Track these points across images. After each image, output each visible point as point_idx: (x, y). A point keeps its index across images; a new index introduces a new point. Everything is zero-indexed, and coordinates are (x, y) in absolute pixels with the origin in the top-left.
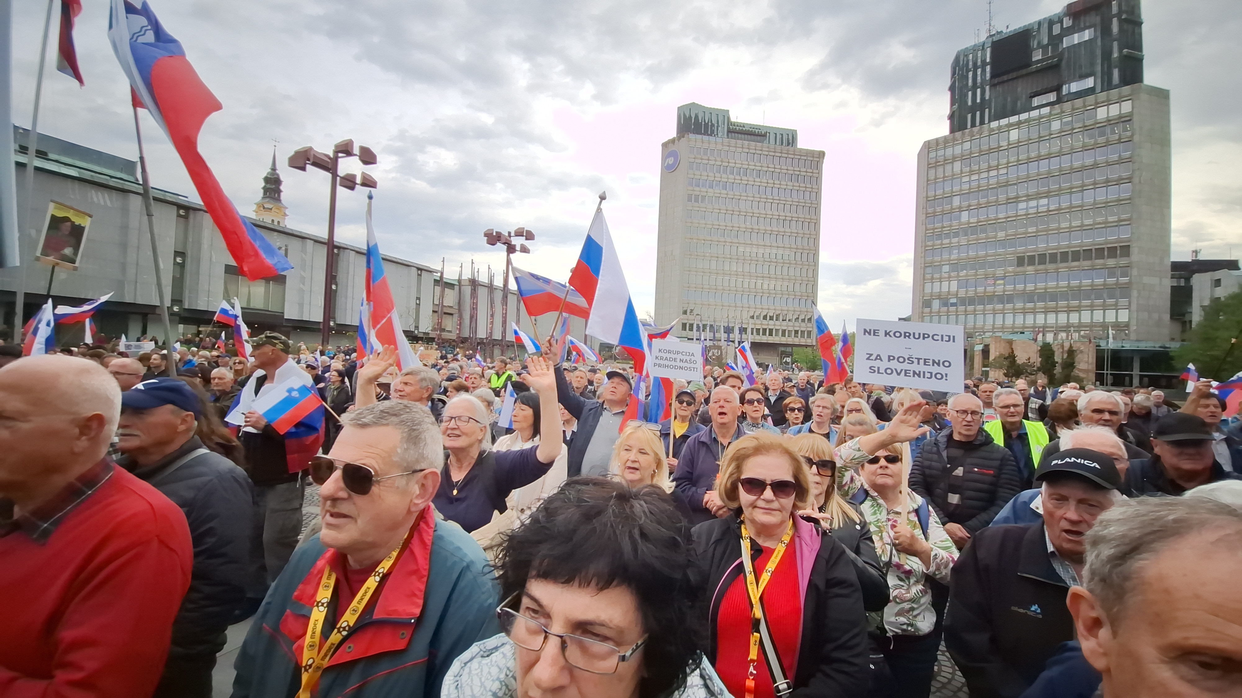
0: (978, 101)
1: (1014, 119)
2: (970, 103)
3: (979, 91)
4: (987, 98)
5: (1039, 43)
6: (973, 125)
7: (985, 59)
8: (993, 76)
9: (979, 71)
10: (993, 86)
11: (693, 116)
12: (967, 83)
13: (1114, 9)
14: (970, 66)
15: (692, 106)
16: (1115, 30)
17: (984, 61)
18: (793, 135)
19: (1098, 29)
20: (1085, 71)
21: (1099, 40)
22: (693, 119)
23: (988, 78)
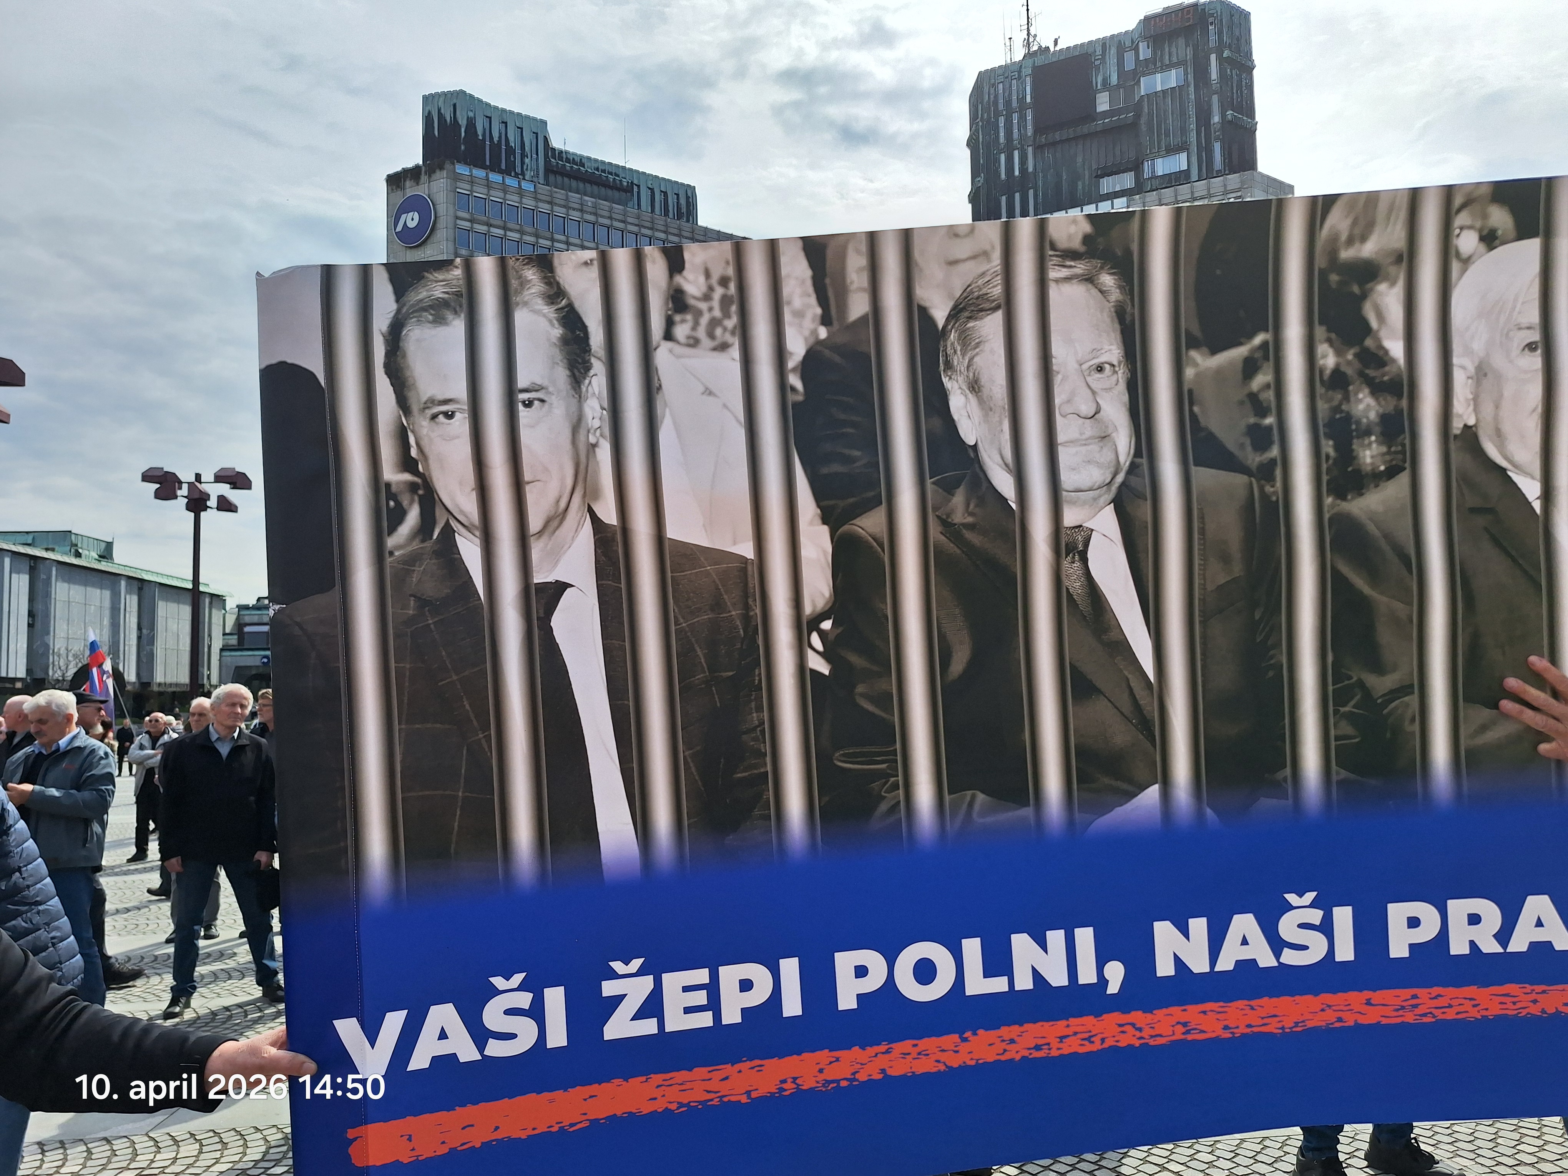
0: (1017, 173)
2: (1003, 176)
3: (1016, 153)
4: (1030, 169)
5: (1105, 82)
6: (1010, 214)
7: (1024, 97)
8: (1036, 131)
9: (1015, 116)
10: (1039, 148)
11: (463, 122)
12: (998, 137)
13: (1213, 38)
14: (1001, 107)
15: (458, 98)
16: (1214, 75)
17: (1021, 100)
18: (688, 198)
19: (1190, 70)
20: (1173, 141)
21: (1192, 89)
22: (463, 130)
23: (1030, 133)
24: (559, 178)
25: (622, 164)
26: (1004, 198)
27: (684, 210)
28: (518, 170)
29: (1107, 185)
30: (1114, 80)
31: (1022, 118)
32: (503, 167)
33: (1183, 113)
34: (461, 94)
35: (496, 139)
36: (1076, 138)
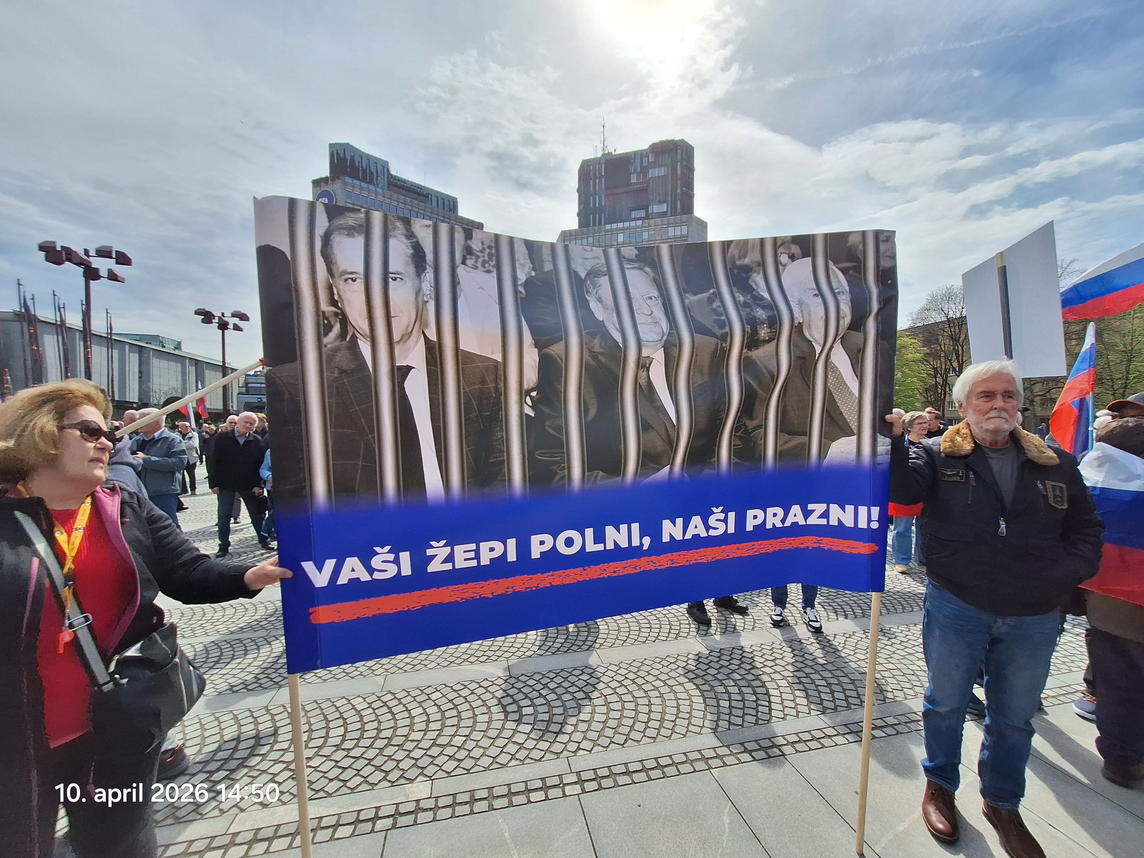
0: (597, 205)
1: (620, 225)
2: (592, 206)
3: (597, 197)
5: (635, 170)
6: (594, 225)
8: (607, 188)
9: (597, 180)
10: (607, 195)
11: (349, 158)
12: (590, 189)
13: (679, 156)
14: (592, 176)
15: (346, 147)
16: (679, 172)
17: (600, 174)
18: (454, 202)
19: (670, 168)
20: (662, 198)
21: (670, 176)
22: (349, 161)
23: (603, 188)
24: (394, 188)
25: (423, 184)
26: (591, 216)
27: (452, 207)
28: (375, 182)
29: (634, 214)
30: (639, 169)
31: (600, 181)
32: (368, 180)
33: (666, 187)
34: (348, 145)
35: (364, 168)
36: (623, 193)
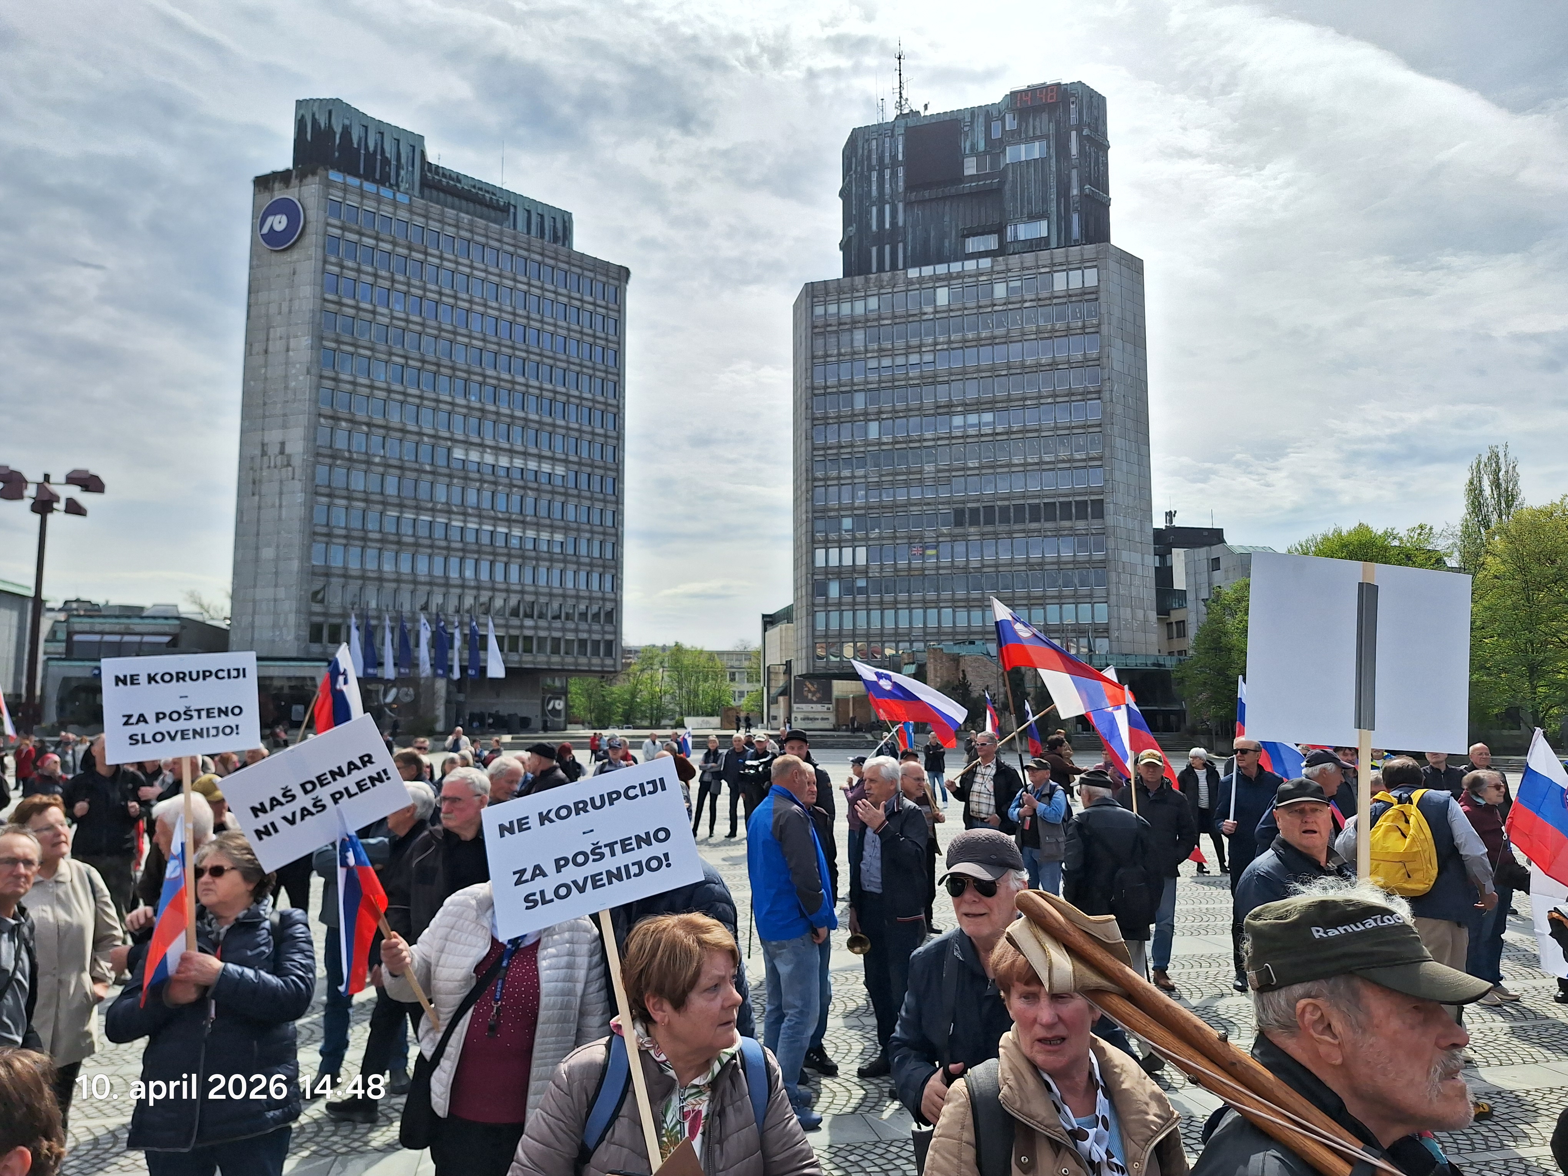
0: (887, 226)
1: (942, 269)
2: (874, 227)
3: (887, 207)
5: (973, 148)
6: (881, 269)
7: (896, 155)
8: (908, 188)
9: (888, 172)
10: (908, 205)
11: (338, 130)
12: (870, 191)
13: (1074, 116)
14: (874, 162)
15: (334, 106)
16: (1074, 150)
17: (894, 157)
18: (564, 222)
19: (1052, 143)
20: (1036, 208)
21: (1053, 162)
22: (338, 137)
23: (901, 189)
24: (435, 193)
25: (498, 185)
26: (874, 250)
27: (560, 234)
28: (393, 181)
29: (973, 245)
30: (981, 146)
31: (894, 175)
32: (378, 176)
33: (1045, 183)
34: (337, 102)
35: (371, 149)
36: (944, 198)
